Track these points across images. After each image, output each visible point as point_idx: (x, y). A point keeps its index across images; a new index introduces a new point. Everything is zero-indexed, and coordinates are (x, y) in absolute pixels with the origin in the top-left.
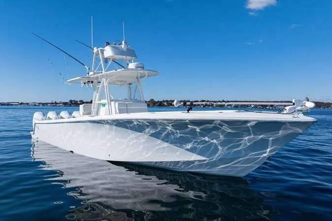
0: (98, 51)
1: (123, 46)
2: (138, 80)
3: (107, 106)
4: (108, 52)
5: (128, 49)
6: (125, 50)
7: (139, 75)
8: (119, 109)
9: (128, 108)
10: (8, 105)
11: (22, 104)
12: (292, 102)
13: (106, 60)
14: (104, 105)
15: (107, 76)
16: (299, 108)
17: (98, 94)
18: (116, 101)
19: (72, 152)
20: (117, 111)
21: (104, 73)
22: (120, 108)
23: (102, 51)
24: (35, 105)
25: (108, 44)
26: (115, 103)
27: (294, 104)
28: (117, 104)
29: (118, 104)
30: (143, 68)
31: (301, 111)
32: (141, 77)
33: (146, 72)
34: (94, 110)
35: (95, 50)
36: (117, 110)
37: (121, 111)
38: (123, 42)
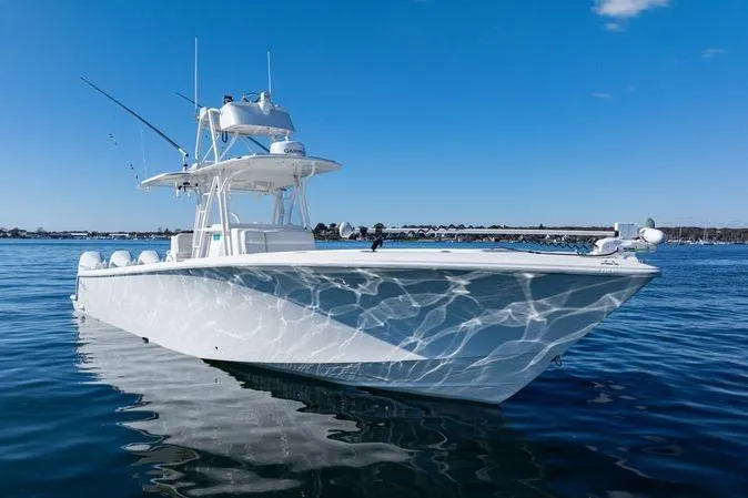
0: (206, 116)
1: (261, 104)
2: (297, 181)
3: (222, 238)
4: (229, 117)
5: (273, 111)
6: (266, 112)
7: (300, 169)
8: (247, 246)
9: (269, 243)
10: (65, 237)
11: (94, 234)
12: (612, 229)
13: (225, 136)
14: (217, 236)
15: (224, 171)
16: (628, 243)
17: (205, 212)
18: (240, 226)
19: (146, 340)
20: (244, 249)
21: (216, 163)
22: (251, 242)
23: (216, 116)
24: (124, 237)
25: (229, 99)
26: (239, 232)
27: (617, 234)
28: (243, 234)
29: (246, 233)
30: (302, 153)
31: (632, 249)
32: (305, 174)
33: (313, 162)
34: (197, 248)
35: (203, 112)
36: (243, 245)
37: (251, 249)
38: (262, 95)
